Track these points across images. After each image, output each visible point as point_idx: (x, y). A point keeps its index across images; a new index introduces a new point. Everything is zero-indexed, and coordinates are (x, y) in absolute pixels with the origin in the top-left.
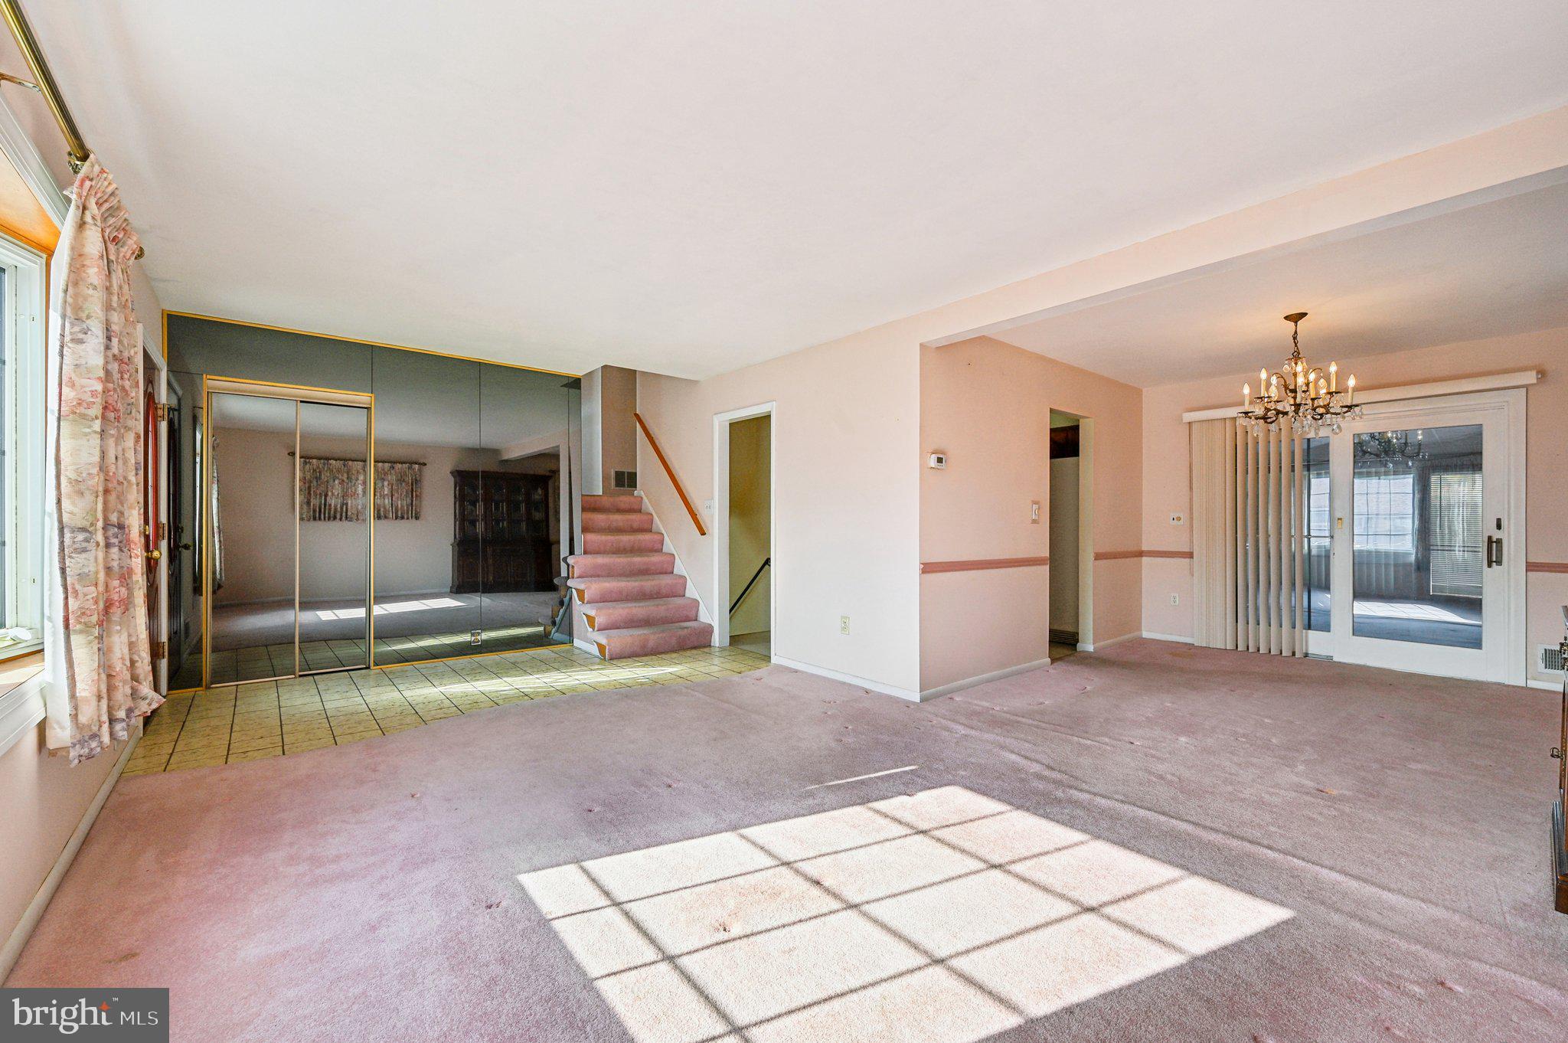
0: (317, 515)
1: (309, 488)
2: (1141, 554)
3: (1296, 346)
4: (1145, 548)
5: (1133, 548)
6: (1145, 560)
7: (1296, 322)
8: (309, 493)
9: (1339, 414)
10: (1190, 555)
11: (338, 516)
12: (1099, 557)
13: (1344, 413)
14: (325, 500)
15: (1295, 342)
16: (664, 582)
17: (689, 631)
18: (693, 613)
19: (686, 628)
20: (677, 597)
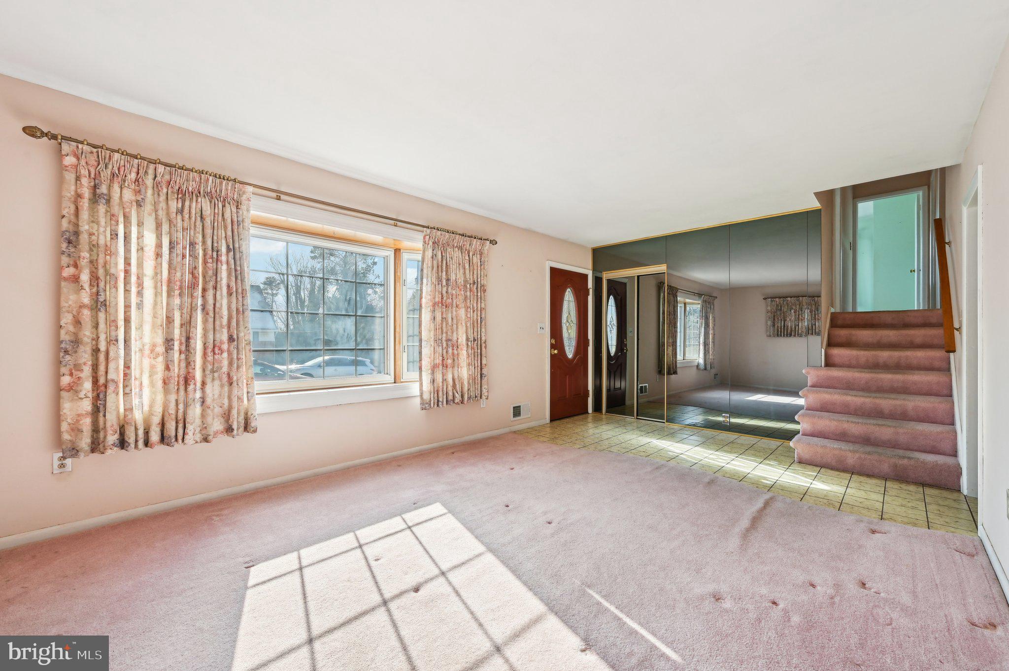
0: (779, 333)
1: (774, 316)
8: (774, 319)
11: (793, 334)
14: (784, 323)
16: (913, 404)
17: (912, 462)
18: (946, 446)
19: (909, 458)
20: (932, 423)
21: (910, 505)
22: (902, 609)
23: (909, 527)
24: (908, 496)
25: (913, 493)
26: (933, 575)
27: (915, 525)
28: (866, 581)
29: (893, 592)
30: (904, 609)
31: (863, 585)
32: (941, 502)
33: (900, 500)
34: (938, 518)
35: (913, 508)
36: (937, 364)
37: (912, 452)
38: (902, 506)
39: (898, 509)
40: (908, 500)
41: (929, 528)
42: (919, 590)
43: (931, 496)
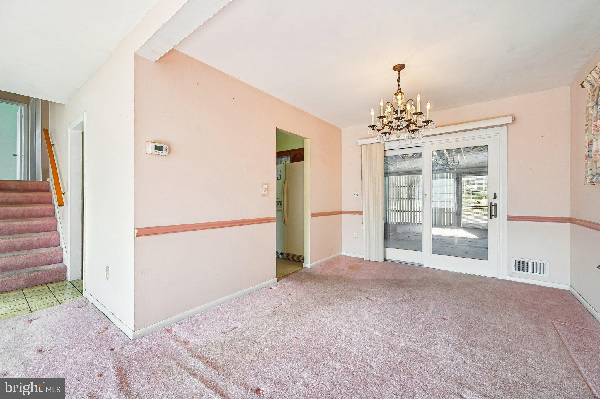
2: (341, 213)
3: (399, 86)
4: (343, 209)
5: (336, 209)
6: (343, 215)
7: (399, 72)
9: (422, 127)
10: (361, 213)
12: (313, 215)
13: (425, 126)
15: (398, 83)
16: (36, 238)
17: (40, 272)
18: (57, 258)
19: (38, 271)
20: (48, 247)
21: (44, 297)
22: (68, 348)
23: (50, 308)
24: (41, 293)
25: (43, 290)
26: (74, 324)
27: (53, 306)
28: (41, 348)
29: (60, 344)
30: (69, 347)
31: (41, 351)
32: (60, 289)
33: (37, 297)
34: (62, 297)
35: (46, 298)
36: (47, 213)
37: (38, 267)
38: (40, 299)
39: (39, 302)
40: (42, 295)
41: (60, 304)
42: (71, 334)
43: (53, 288)
